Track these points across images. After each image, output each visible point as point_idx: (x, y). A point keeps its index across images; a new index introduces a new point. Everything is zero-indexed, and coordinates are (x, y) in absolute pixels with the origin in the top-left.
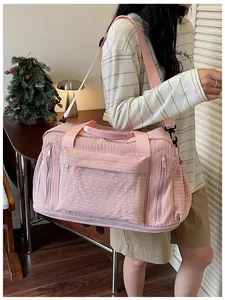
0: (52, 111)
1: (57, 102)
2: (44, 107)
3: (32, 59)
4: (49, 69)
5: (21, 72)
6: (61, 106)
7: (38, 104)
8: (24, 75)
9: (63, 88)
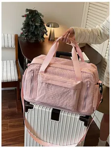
0: (43, 37)
1: (45, 33)
2: (39, 35)
3: (36, 11)
4: (43, 16)
5: (30, 17)
6: (47, 35)
7: (36, 33)
8: (31, 18)
9: (49, 26)
